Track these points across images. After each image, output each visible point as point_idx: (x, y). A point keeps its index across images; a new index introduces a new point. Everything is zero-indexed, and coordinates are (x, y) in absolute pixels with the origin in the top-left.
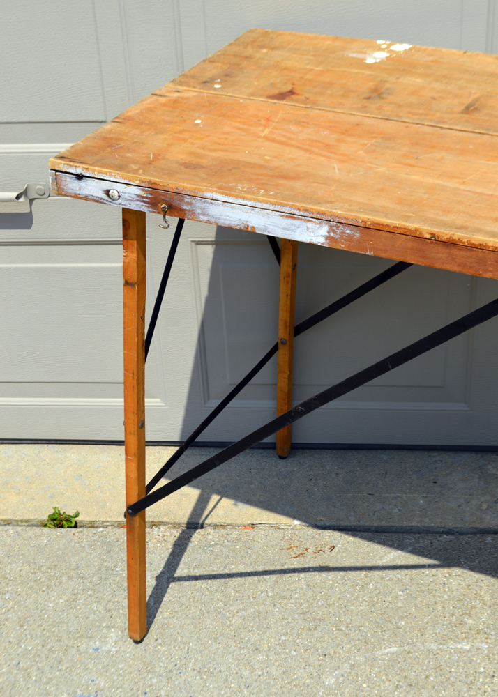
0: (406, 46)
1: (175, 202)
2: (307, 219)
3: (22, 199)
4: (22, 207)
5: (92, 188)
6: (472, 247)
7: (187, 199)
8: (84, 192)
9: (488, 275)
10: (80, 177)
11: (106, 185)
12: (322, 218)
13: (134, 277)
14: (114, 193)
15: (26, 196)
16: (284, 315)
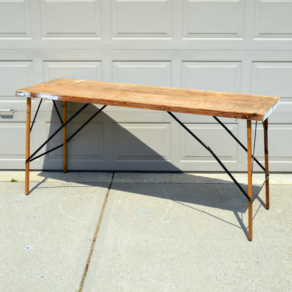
0: (84, 80)
1: (35, 95)
2: (55, 96)
3: (11, 111)
4: (11, 114)
5: (22, 94)
6: (78, 98)
7: (37, 94)
8: (21, 95)
9: (80, 102)
10: (20, 92)
11: (24, 93)
12: (57, 95)
13: (28, 111)
14: (25, 95)
15: (12, 111)
16: (64, 137)
